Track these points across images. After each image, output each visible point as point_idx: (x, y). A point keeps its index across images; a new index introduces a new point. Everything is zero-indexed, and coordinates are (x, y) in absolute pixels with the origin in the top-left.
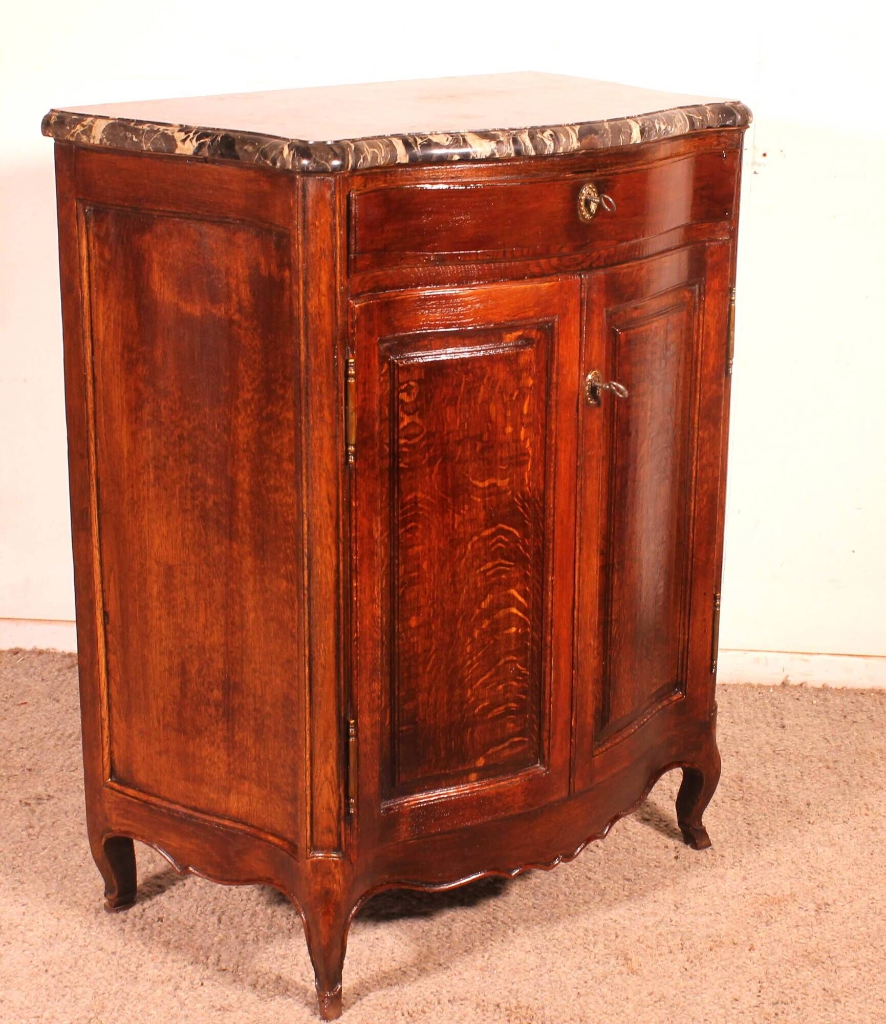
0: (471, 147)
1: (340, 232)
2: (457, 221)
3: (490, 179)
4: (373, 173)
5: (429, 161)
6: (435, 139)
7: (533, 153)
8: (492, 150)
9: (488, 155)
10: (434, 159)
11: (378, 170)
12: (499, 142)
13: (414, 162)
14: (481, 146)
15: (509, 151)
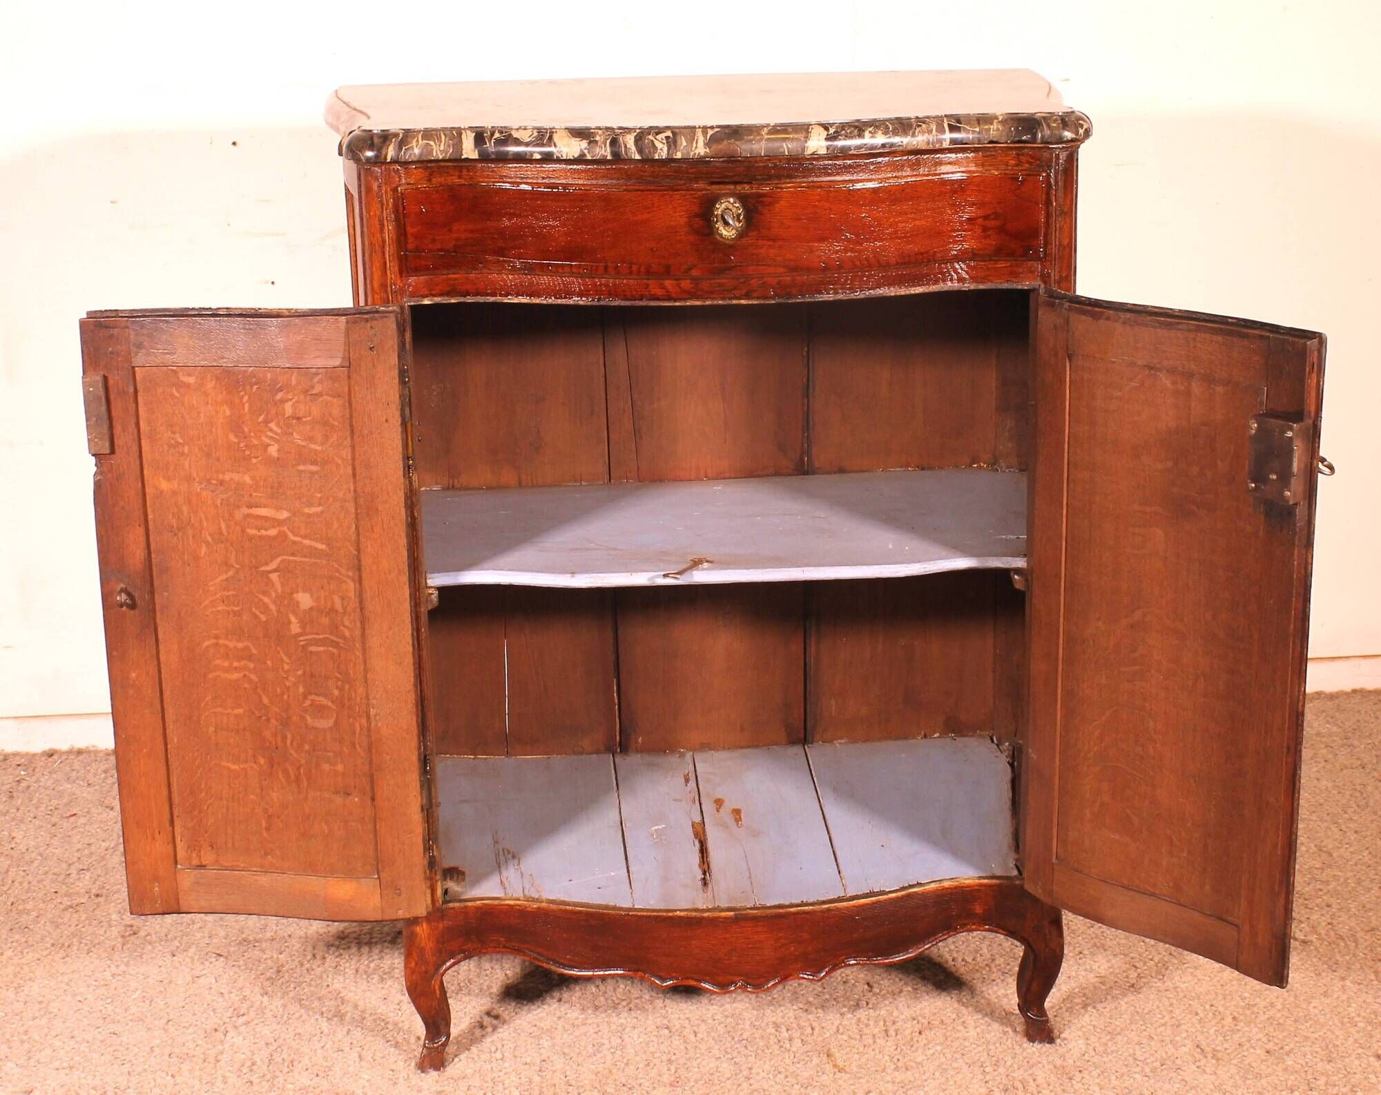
0: (555, 146)
1: (390, 227)
2: (545, 227)
3: (589, 182)
4: (428, 165)
5: (503, 159)
6: (515, 135)
7: (638, 157)
8: (581, 150)
9: (576, 155)
10: (511, 157)
11: (450, 164)
12: (592, 142)
13: (485, 158)
14: (568, 145)
15: (603, 152)
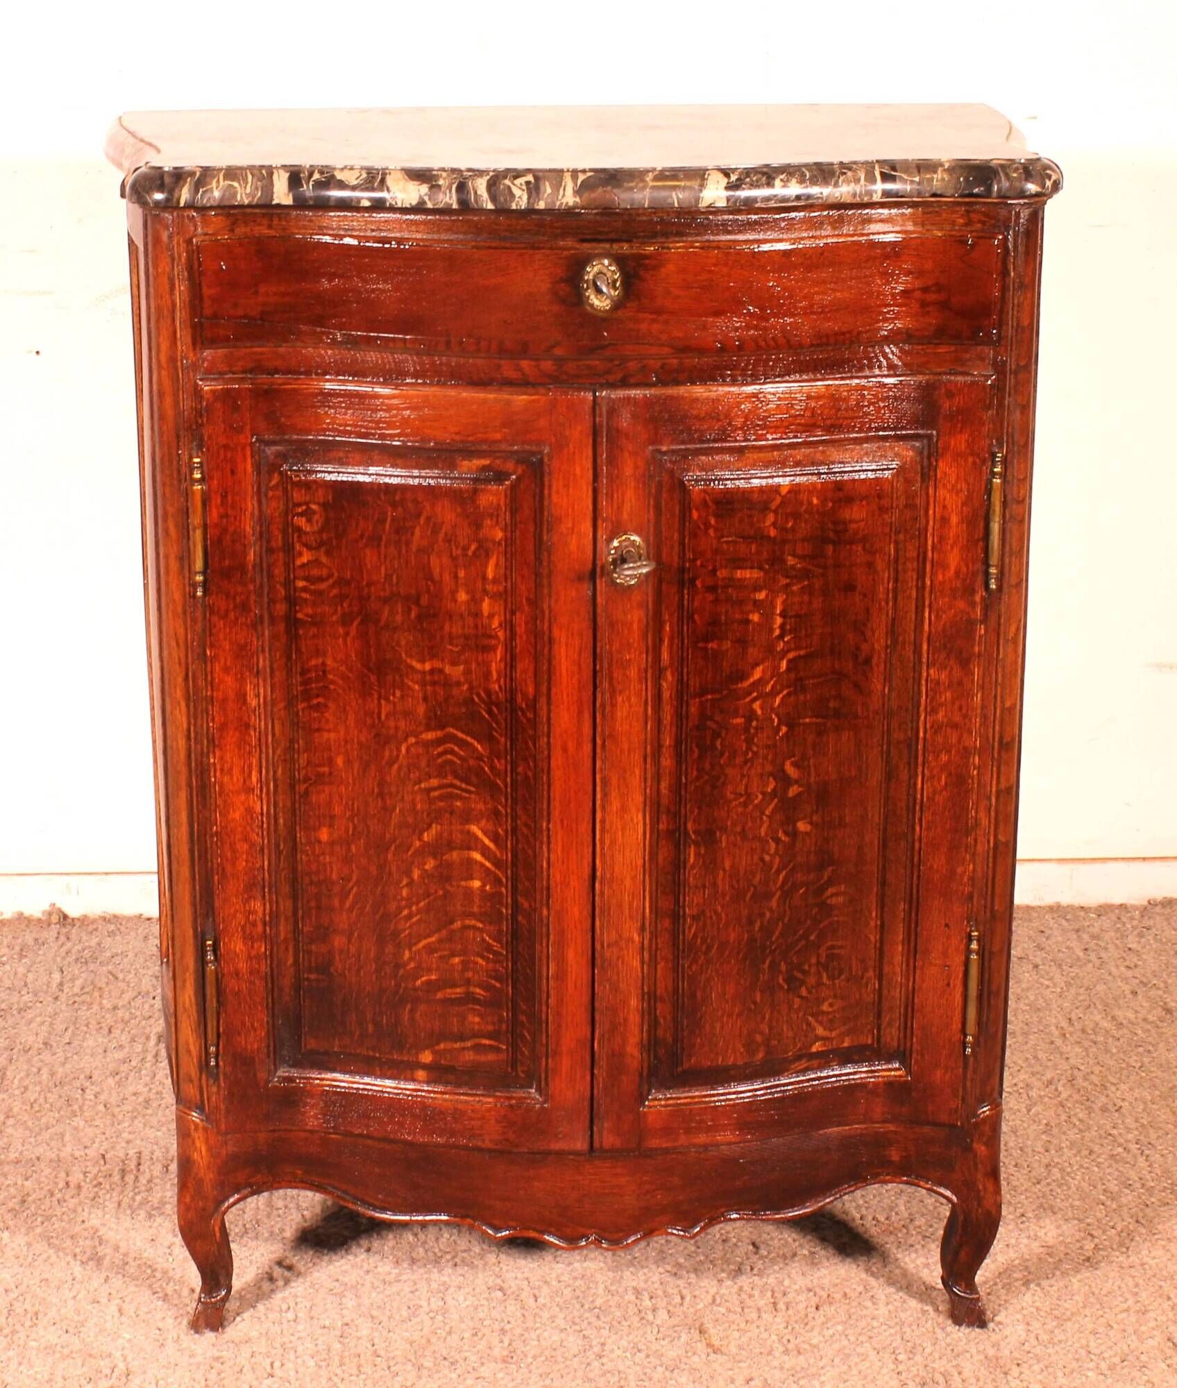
0: (388, 190)
1: (181, 288)
2: (373, 291)
3: (430, 237)
4: (230, 212)
5: (324, 205)
6: (339, 176)
7: (490, 206)
8: (421, 197)
9: (414, 203)
10: (332, 203)
11: (257, 211)
12: (434, 187)
13: (301, 203)
14: (404, 190)
15: (447, 199)
